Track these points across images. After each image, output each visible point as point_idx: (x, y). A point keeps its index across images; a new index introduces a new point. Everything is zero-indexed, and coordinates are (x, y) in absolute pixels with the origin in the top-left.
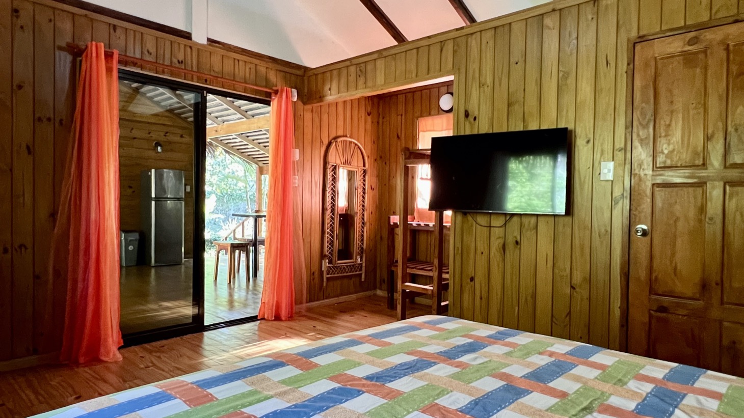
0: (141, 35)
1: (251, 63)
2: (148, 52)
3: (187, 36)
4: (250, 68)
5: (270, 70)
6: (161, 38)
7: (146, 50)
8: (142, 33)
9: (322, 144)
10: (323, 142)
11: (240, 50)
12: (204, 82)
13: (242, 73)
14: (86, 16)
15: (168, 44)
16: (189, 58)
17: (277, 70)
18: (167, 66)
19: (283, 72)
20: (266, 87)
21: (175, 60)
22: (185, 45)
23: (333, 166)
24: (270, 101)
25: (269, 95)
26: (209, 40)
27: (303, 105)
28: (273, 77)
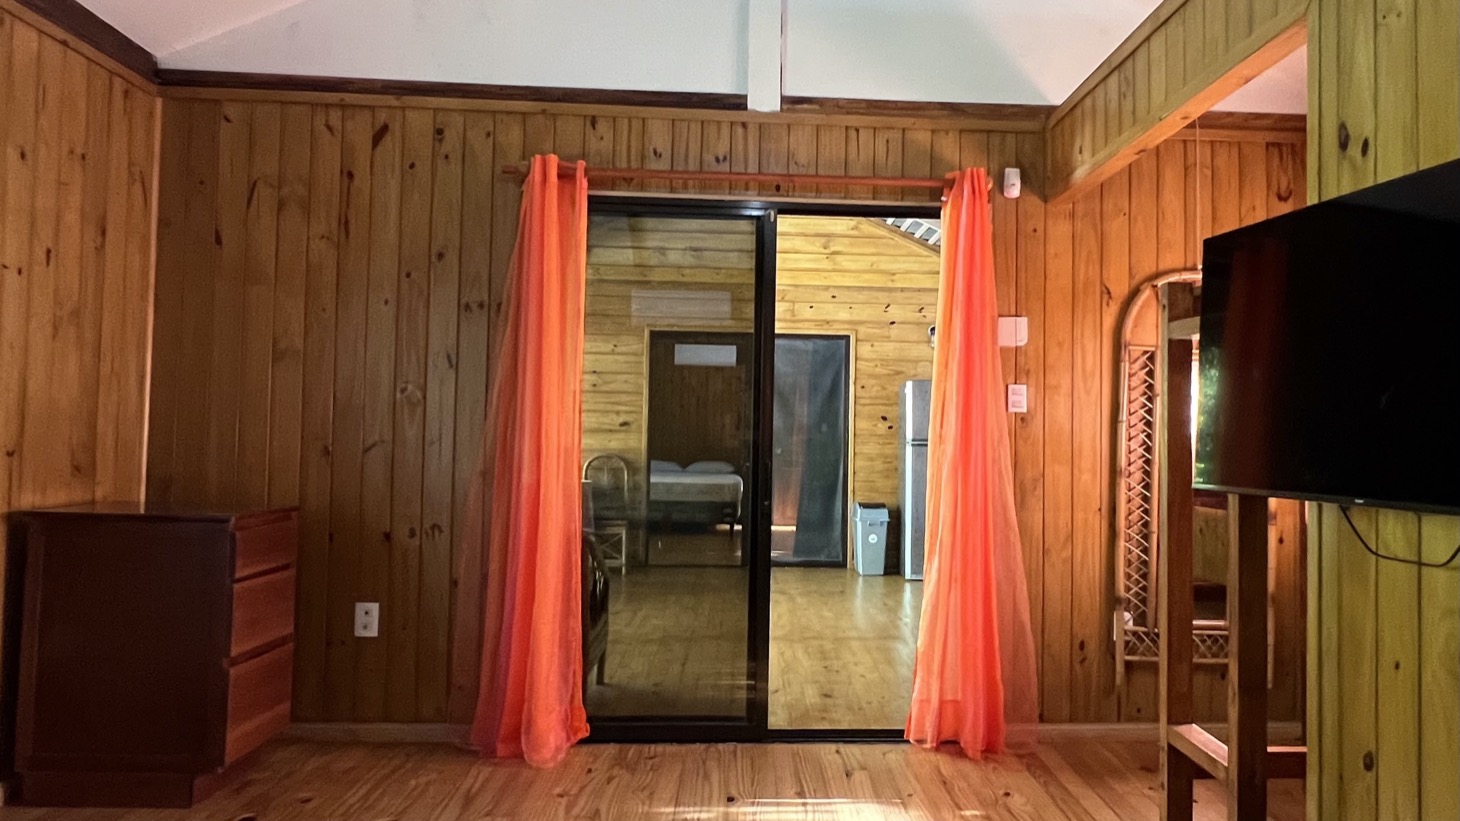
0: (641, 122)
1: (888, 128)
2: (655, 153)
3: (736, 102)
4: (888, 141)
5: (943, 134)
6: (681, 120)
7: (652, 150)
8: (644, 119)
9: (1106, 297)
10: (1109, 293)
11: (863, 105)
12: (774, 191)
13: (866, 155)
14: (544, 112)
15: (695, 128)
16: (741, 147)
17: (961, 131)
18: (694, 173)
19: (981, 131)
20: (931, 178)
21: (709, 158)
22: (732, 123)
23: (1146, 352)
24: (940, 209)
25: (936, 194)
26: (785, 100)
27: (1043, 204)
28: (949, 148)
